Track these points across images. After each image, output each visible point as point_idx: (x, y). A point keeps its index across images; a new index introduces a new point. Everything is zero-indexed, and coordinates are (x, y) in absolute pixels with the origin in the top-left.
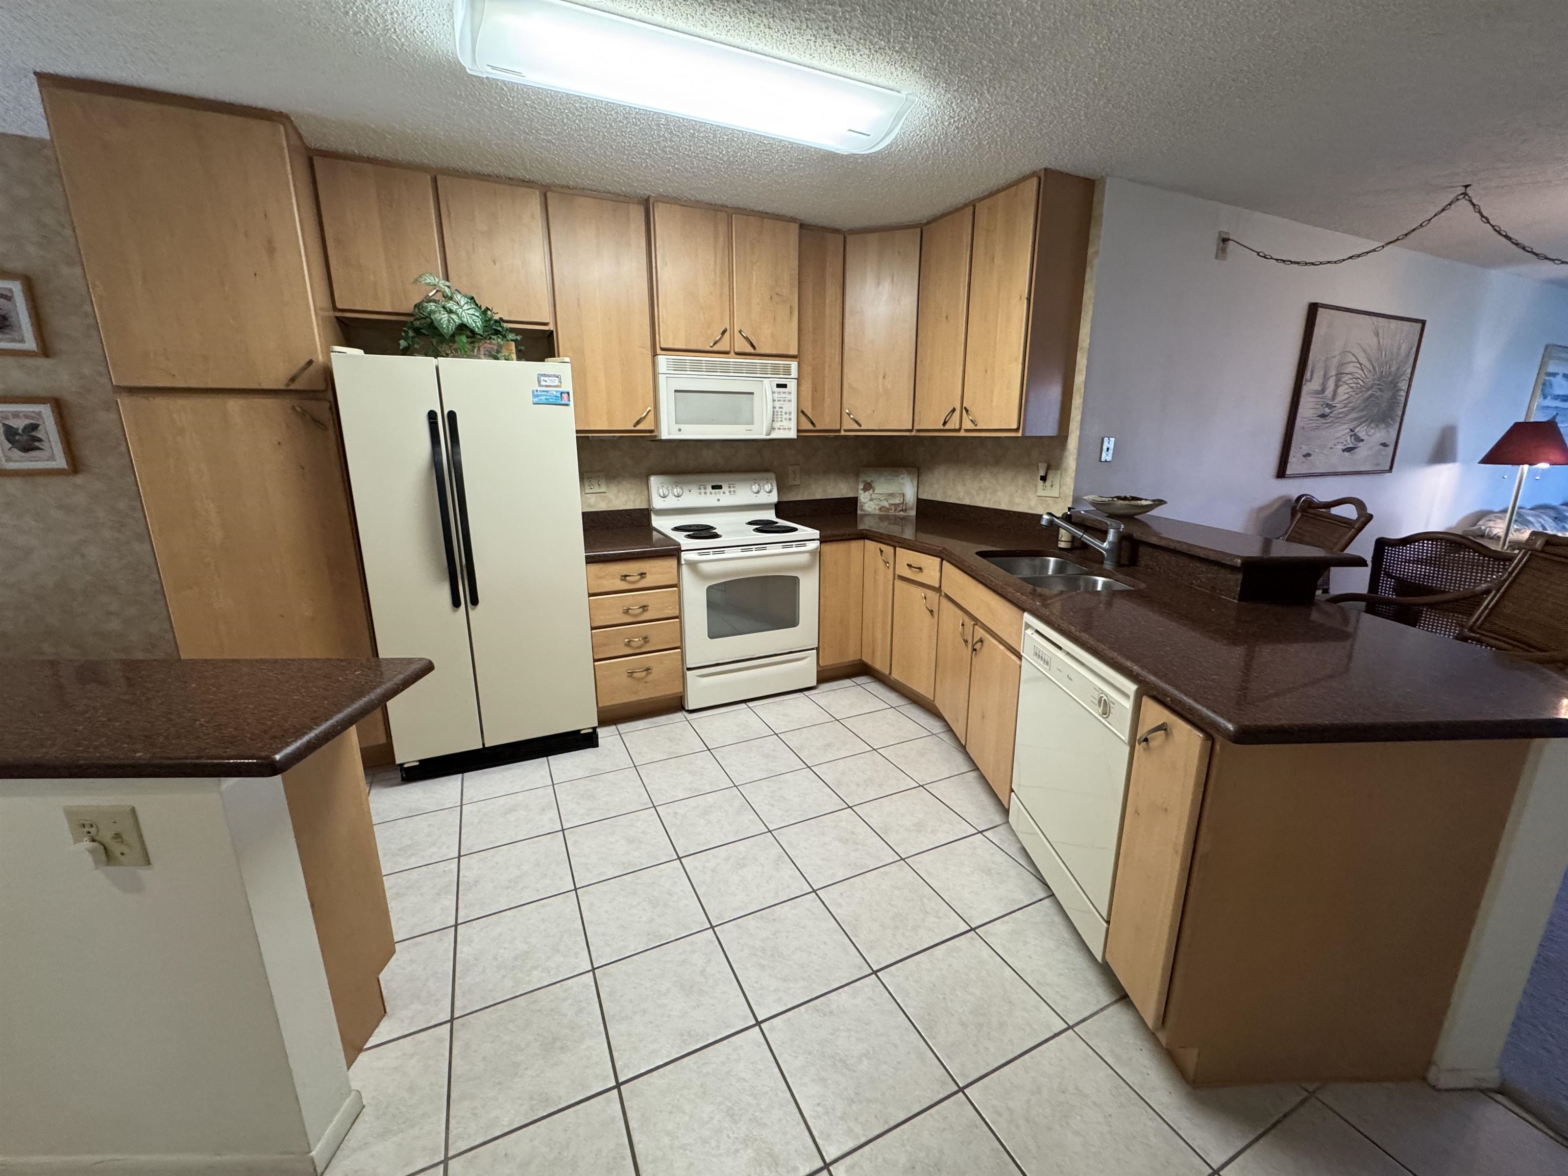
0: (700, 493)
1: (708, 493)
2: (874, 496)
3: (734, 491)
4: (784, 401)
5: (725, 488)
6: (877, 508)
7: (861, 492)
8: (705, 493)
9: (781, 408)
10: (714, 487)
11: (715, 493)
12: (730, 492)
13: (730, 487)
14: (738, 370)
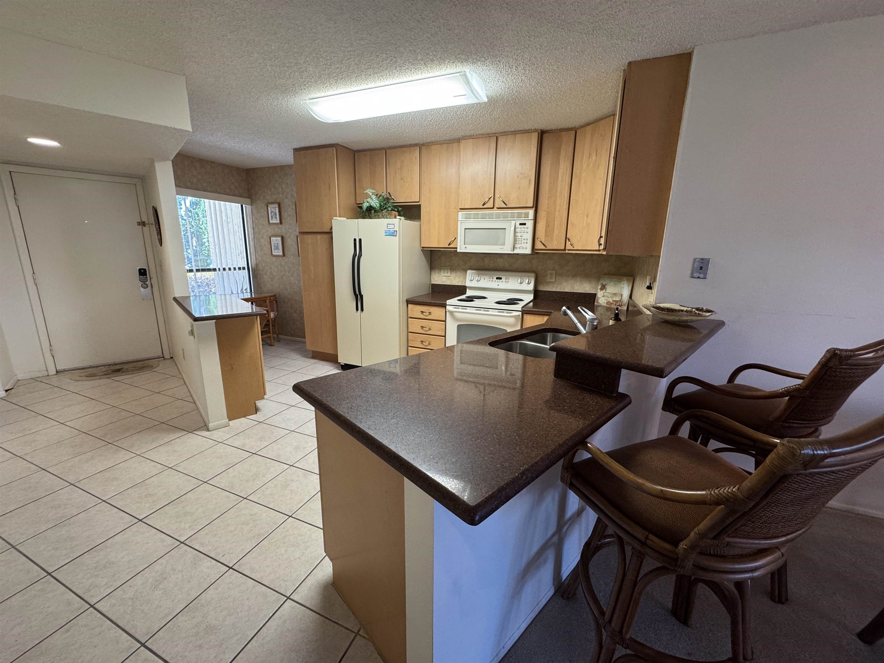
0: (490, 281)
1: (494, 281)
2: (605, 294)
3: (508, 282)
4: (524, 232)
5: (503, 279)
6: (606, 302)
7: (599, 290)
8: (492, 281)
9: (522, 236)
10: (497, 278)
11: (498, 281)
12: (506, 281)
13: (506, 279)
14: (498, 217)
